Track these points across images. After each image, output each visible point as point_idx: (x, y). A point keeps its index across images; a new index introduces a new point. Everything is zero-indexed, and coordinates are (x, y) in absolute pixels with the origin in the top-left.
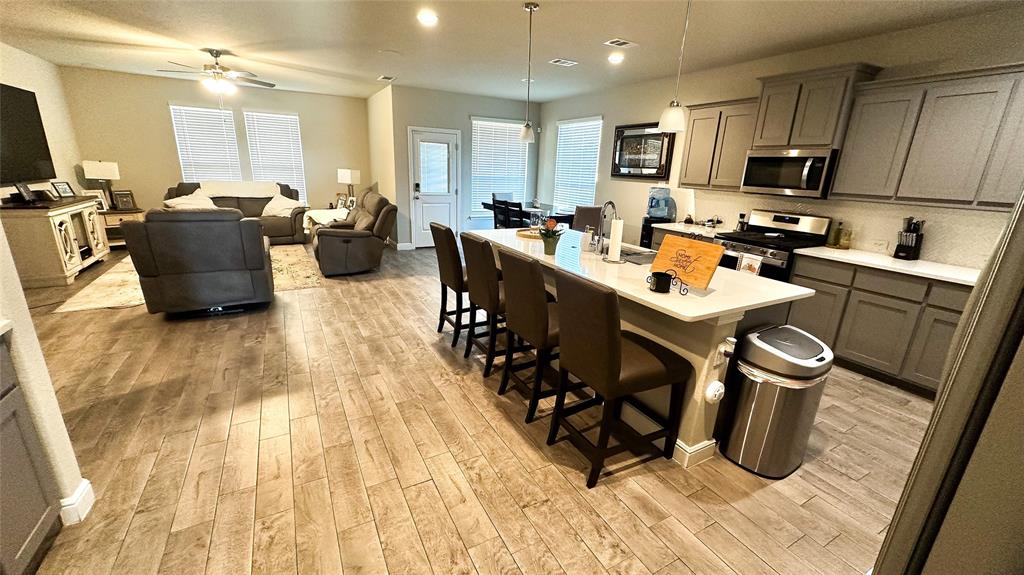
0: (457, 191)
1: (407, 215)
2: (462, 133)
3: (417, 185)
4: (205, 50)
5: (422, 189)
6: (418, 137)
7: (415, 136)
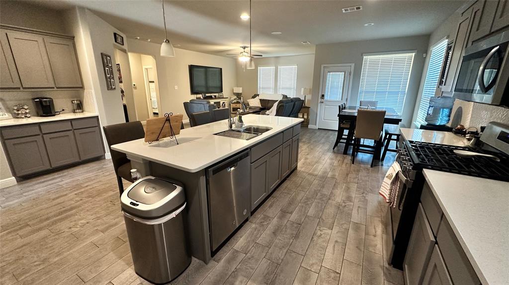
0: (347, 99)
1: (315, 111)
2: (355, 64)
3: (323, 96)
4: (241, 47)
5: (326, 97)
6: (326, 70)
7: (325, 70)
